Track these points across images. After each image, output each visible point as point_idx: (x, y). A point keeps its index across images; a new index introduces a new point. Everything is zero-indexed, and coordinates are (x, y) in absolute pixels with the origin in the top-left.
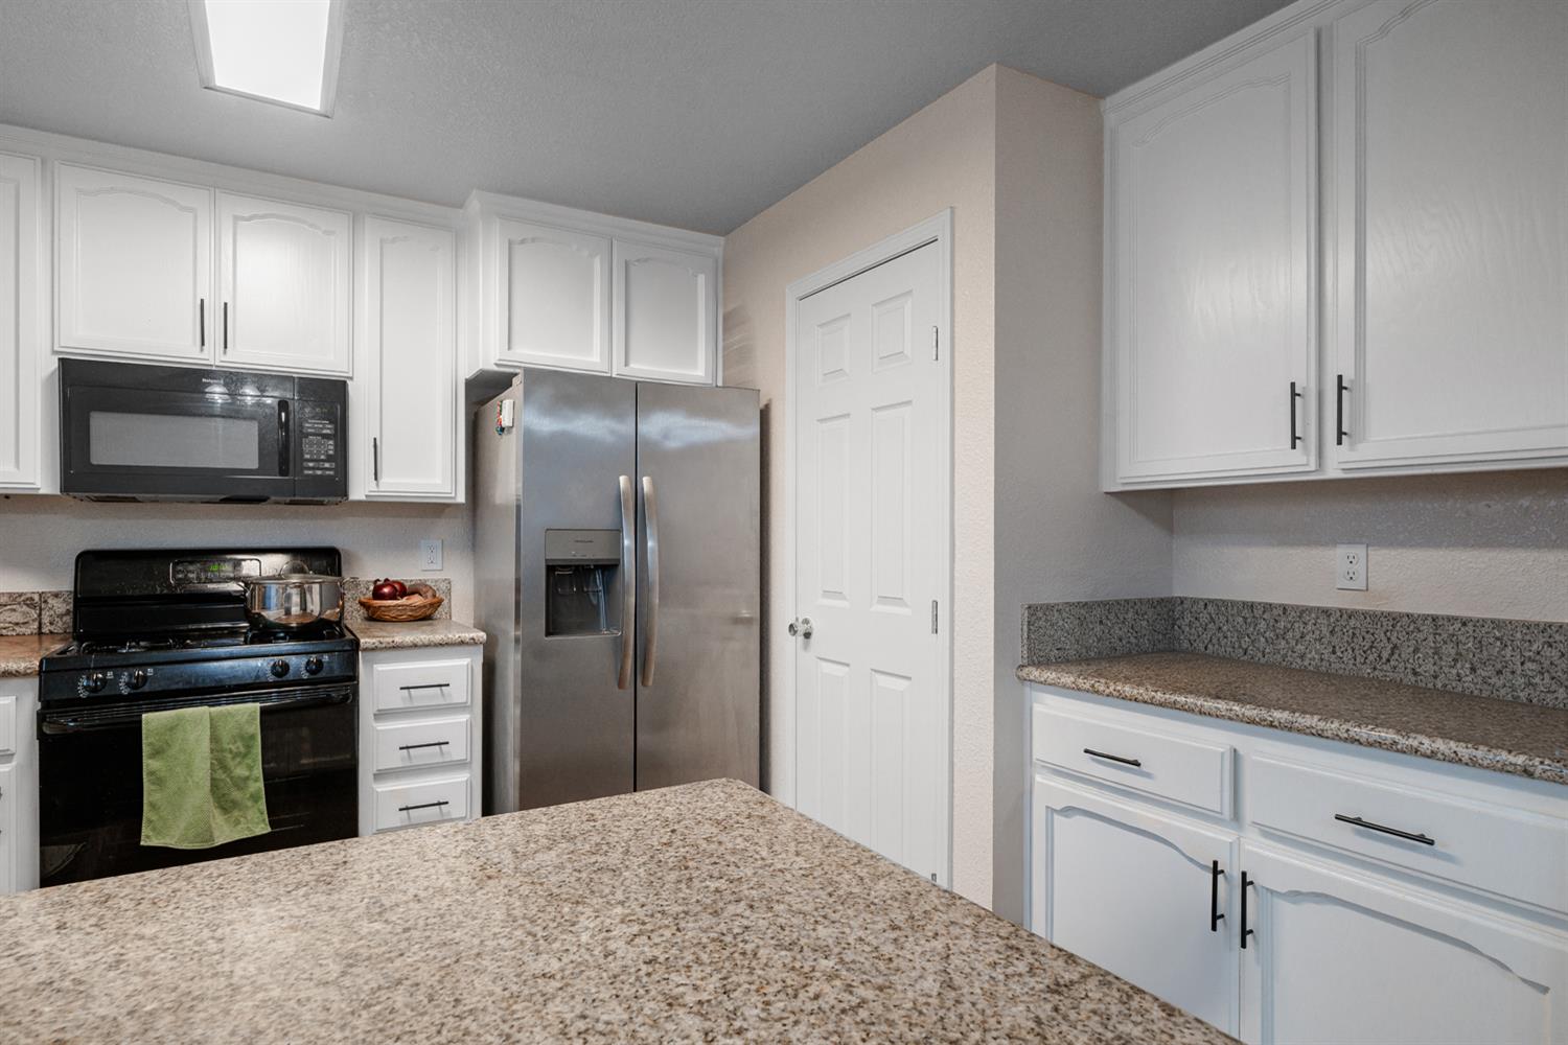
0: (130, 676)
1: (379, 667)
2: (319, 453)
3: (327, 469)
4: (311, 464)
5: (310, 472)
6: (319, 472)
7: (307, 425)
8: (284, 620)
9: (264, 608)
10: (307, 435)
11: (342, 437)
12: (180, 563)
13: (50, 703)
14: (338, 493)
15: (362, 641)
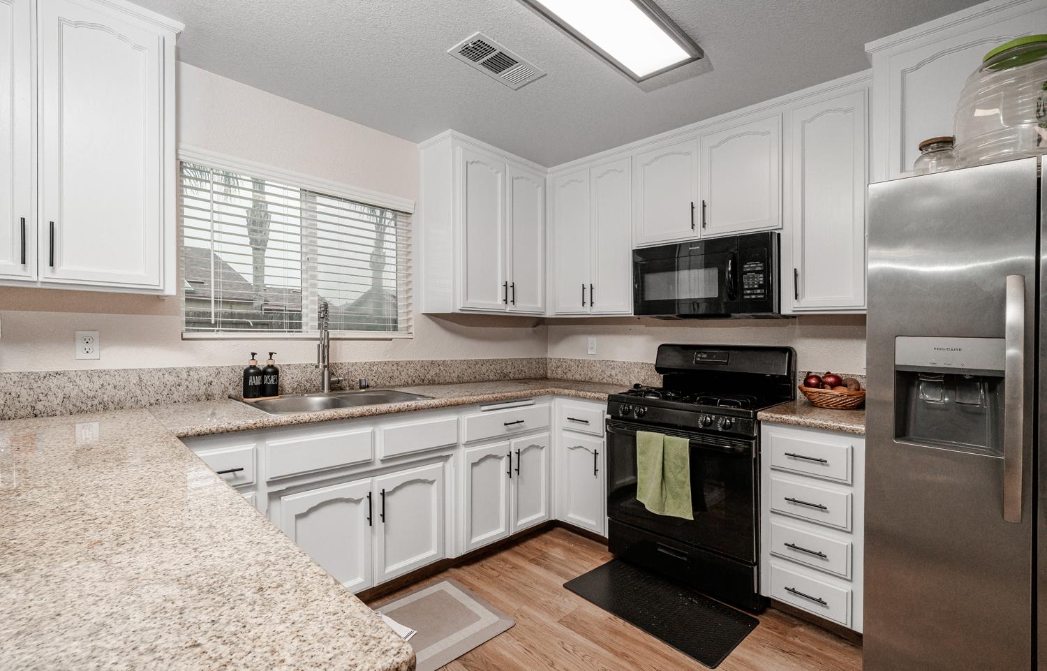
0: (640, 410)
2: (754, 284)
3: (759, 294)
4: (749, 292)
5: (748, 297)
6: (753, 297)
7: (746, 266)
10: (746, 273)
11: (767, 271)
12: (700, 353)
13: (612, 417)
14: (775, 310)
15: (759, 413)
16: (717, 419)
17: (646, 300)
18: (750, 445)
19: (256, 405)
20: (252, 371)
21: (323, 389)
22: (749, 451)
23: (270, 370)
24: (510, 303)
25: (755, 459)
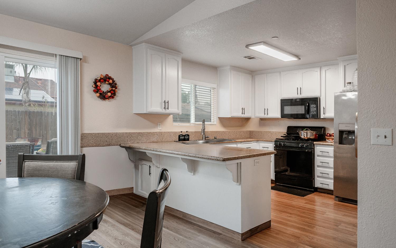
0: (284, 144)
1: (317, 147)
2: (313, 110)
3: (315, 113)
4: (312, 112)
6: (313, 114)
8: (304, 138)
9: (301, 136)
10: (311, 107)
11: (317, 107)
12: (299, 129)
13: (276, 146)
14: (319, 117)
15: (314, 142)
16: (304, 144)
17: (284, 113)
18: (312, 150)
19: (183, 143)
20: (181, 135)
21: (203, 139)
22: (312, 152)
23: (187, 135)
24: (244, 114)
25: (313, 154)
